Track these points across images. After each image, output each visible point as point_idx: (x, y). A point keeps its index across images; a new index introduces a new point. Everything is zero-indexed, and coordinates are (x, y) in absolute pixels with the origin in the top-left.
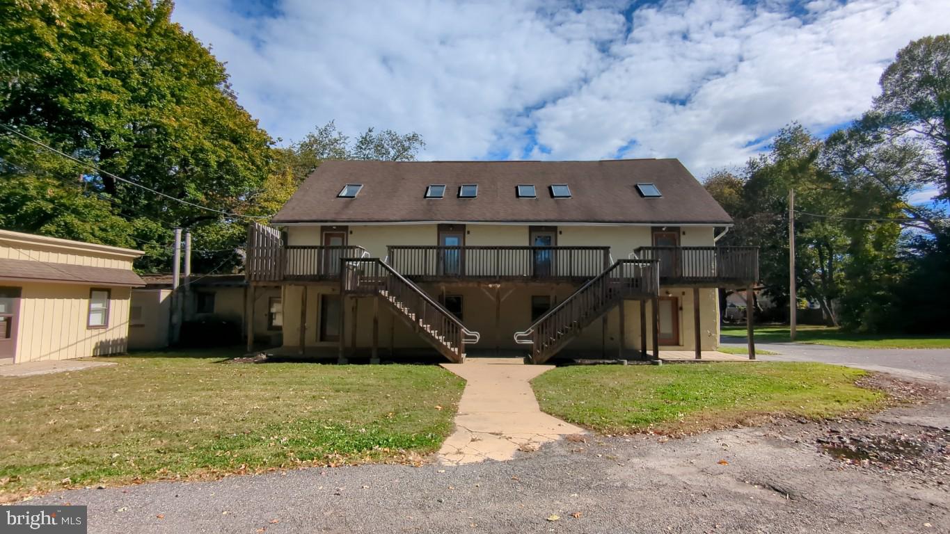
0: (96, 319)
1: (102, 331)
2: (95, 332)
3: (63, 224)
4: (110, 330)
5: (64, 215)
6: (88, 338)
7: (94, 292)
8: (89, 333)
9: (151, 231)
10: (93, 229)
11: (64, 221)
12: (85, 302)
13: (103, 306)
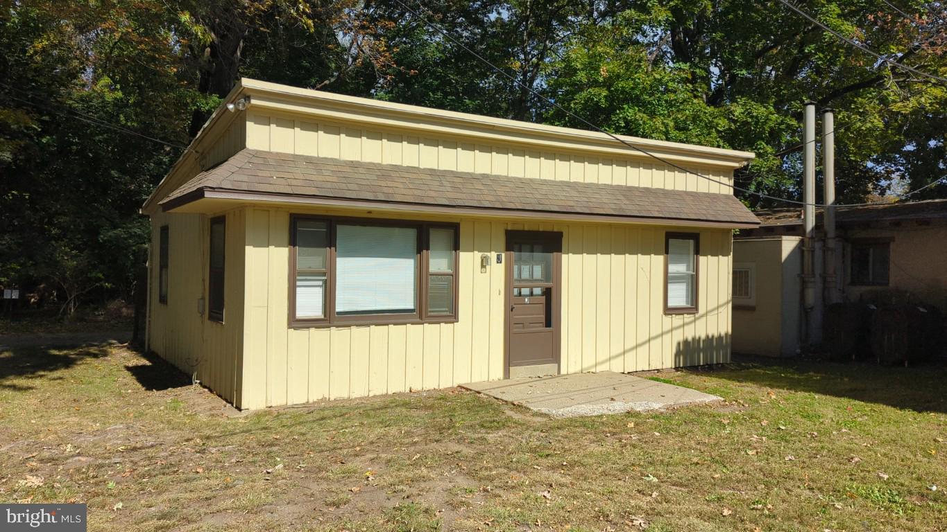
0: (679, 295)
1: (688, 318)
2: (677, 320)
3: (623, 125)
4: (702, 316)
5: (624, 109)
6: (667, 332)
7: (671, 241)
8: (669, 321)
9: (757, 123)
10: (666, 126)
11: (625, 119)
12: (659, 260)
13: (688, 269)
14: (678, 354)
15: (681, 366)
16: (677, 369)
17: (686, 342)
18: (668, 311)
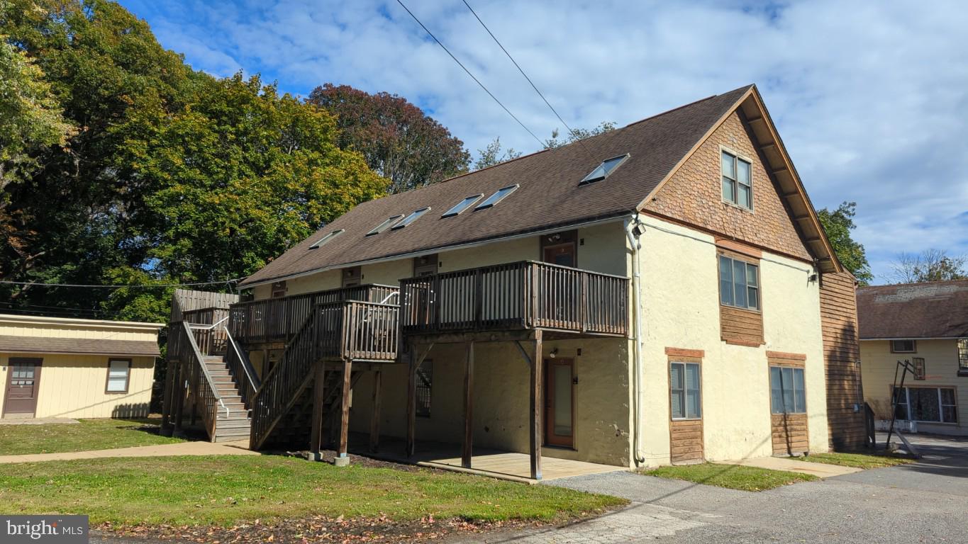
0: (116, 386)
1: (123, 396)
2: (114, 396)
4: (131, 395)
6: (106, 401)
7: (112, 362)
8: (108, 397)
12: (103, 370)
13: (123, 374)
14: (114, 412)
15: (117, 416)
16: (112, 418)
17: (121, 406)
18: (107, 392)
